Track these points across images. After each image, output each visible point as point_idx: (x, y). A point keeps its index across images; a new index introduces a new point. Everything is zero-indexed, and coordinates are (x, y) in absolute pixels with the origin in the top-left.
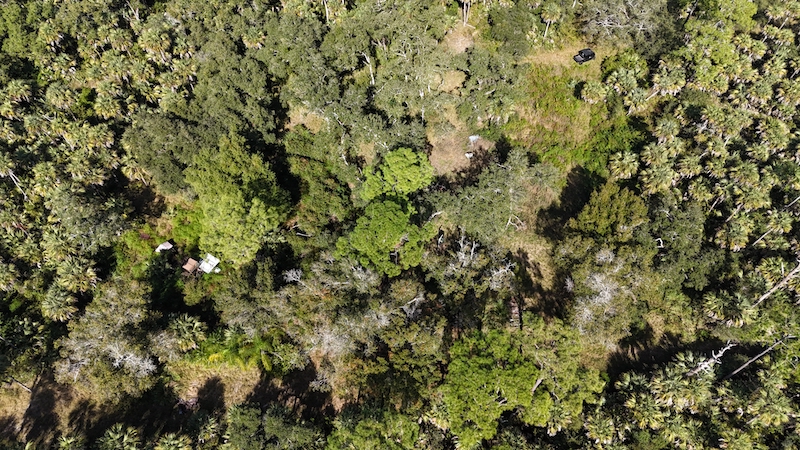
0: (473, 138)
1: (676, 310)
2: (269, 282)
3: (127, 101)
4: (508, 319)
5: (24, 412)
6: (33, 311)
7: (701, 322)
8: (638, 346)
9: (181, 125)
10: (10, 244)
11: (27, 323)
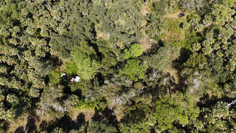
0: (151, 40)
1: (215, 89)
2: (98, 84)
3: (50, 31)
4: (166, 93)
5: (26, 125)
6: (26, 95)
7: (223, 92)
8: (205, 100)
9: (67, 38)
10: (18, 75)
11: (25, 98)
